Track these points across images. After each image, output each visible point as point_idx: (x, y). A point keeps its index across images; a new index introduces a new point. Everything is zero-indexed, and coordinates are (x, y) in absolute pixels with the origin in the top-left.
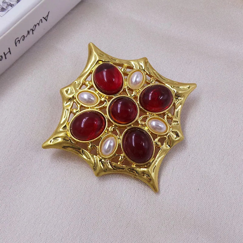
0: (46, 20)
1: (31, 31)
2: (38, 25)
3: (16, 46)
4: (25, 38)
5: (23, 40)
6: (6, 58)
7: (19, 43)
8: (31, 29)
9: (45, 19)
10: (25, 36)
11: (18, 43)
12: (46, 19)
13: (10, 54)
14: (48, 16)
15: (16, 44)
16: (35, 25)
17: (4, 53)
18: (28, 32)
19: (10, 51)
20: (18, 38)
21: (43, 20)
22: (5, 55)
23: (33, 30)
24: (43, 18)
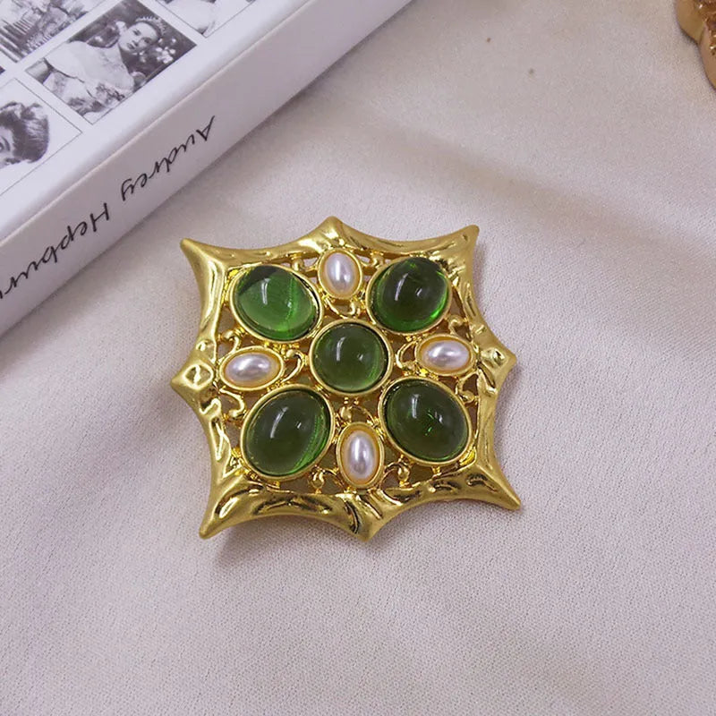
0: (206, 138)
1: (165, 163)
2: (182, 149)
3: (124, 199)
4: (148, 180)
5: (143, 186)
6: (95, 230)
7: (132, 192)
8: (165, 159)
9: (202, 134)
10: (148, 176)
11: (128, 193)
12: (205, 134)
13: (108, 218)
14: (209, 127)
15: (123, 194)
16: (175, 149)
17: (92, 216)
18: (157, 167)
19: (106, 212)
20: (130, 180)
21: (198, 138)
22: (94, 221)
23: (169, 162)
24: (198, 131)
